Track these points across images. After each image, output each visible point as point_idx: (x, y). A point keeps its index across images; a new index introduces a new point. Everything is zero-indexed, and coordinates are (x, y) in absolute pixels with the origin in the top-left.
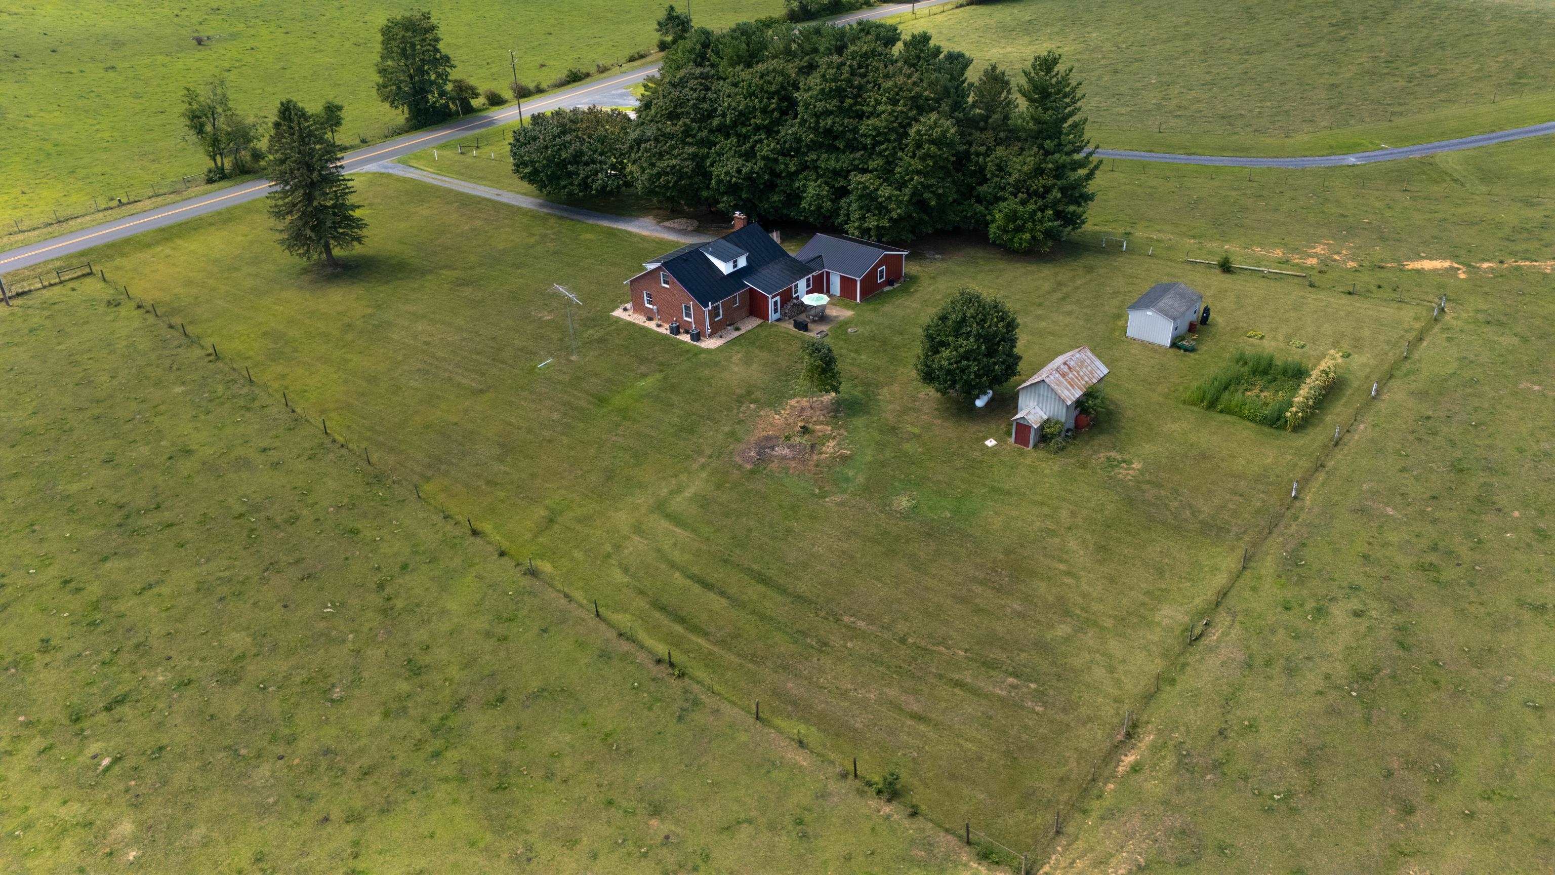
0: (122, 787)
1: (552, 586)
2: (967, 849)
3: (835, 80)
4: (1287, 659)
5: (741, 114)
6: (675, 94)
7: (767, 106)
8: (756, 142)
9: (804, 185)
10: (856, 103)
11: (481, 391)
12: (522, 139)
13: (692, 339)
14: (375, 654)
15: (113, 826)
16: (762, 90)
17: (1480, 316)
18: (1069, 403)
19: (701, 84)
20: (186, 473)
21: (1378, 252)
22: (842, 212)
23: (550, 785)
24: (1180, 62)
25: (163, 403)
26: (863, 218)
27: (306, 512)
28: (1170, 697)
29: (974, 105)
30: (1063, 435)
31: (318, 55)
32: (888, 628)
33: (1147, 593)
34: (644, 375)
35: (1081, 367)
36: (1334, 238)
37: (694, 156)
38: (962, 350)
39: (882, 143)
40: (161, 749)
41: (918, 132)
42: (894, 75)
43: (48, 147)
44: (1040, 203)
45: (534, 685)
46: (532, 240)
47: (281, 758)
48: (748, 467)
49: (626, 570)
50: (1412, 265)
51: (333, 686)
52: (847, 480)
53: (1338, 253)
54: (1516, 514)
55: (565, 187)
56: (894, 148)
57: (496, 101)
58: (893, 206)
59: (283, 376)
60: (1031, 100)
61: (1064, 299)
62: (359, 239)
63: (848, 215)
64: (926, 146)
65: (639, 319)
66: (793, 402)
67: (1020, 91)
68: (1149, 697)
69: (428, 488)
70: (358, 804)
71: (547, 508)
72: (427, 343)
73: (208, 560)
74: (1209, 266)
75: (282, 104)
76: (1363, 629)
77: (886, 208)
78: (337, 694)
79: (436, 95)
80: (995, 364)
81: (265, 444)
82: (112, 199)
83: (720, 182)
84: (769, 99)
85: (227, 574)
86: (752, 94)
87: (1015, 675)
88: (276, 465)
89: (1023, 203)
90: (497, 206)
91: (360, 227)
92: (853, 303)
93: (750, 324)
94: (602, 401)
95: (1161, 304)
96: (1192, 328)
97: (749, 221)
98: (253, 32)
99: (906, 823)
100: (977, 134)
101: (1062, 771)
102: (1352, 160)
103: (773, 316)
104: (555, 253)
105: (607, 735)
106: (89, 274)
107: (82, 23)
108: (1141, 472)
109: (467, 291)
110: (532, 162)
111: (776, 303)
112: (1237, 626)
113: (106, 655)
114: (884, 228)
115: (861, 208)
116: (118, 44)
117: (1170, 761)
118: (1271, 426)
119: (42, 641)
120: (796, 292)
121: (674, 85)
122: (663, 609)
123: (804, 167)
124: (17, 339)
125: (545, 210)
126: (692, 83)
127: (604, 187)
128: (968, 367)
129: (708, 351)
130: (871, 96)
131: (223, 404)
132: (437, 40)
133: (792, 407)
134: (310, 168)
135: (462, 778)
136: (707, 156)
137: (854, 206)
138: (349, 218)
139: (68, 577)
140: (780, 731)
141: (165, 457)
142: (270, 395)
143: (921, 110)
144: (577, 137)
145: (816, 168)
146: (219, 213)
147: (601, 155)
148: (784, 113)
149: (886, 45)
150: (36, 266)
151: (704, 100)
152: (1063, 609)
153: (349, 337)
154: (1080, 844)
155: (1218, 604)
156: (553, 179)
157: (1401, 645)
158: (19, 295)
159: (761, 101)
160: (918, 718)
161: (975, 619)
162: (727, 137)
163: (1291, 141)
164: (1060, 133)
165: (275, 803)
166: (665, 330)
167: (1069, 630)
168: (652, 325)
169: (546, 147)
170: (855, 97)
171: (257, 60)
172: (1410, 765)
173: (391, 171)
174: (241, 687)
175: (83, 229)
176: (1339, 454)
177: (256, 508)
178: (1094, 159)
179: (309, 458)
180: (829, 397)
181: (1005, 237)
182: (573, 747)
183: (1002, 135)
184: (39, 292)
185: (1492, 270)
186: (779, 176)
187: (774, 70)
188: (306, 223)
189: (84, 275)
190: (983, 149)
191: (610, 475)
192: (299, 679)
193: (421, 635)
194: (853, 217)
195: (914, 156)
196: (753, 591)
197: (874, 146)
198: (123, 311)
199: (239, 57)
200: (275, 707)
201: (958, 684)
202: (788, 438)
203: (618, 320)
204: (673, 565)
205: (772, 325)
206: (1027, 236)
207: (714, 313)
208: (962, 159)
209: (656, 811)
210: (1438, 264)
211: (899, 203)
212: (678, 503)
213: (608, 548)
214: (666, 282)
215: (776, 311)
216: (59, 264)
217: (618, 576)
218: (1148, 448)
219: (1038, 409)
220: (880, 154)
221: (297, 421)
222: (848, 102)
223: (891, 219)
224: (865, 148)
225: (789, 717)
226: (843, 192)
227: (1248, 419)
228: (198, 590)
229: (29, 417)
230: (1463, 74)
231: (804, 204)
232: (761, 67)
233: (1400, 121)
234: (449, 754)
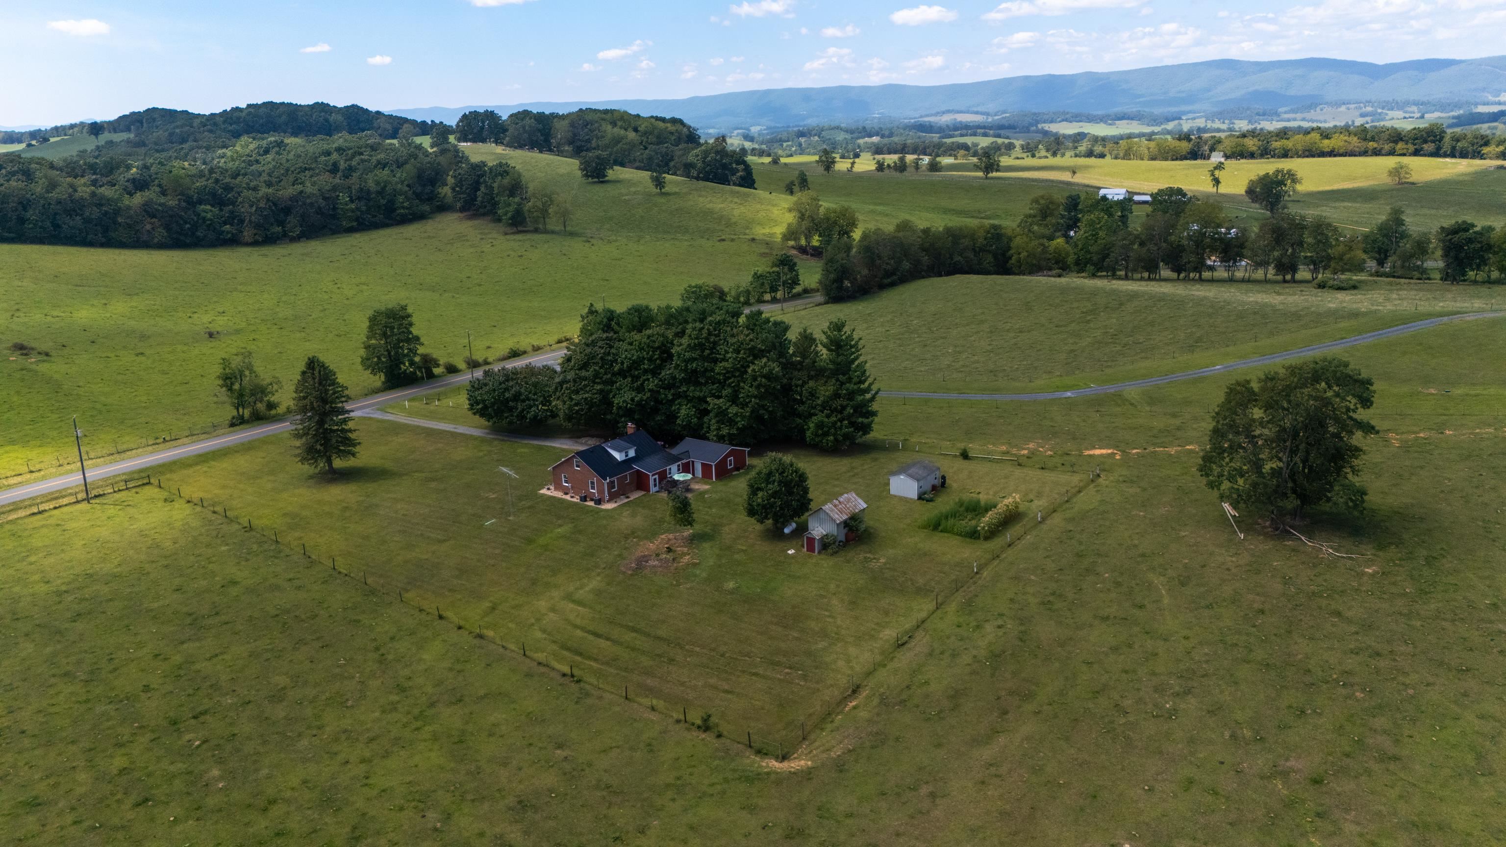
0: (210, 754)
1: (494, 643)
2: (749, 750)
3: (696, 338)
4: (954, 650)
5: (634, 362)
6: (588, 350)
7: (652, 357)
8: (644, 381)
9: (678, 409)
10: (712, 353)
11: (445, 541)
12: (476, 386)
13: (595, 504)
14: (374, 683)
15: (206, 773)
16: (648, 346)
17: (1121, 479)
18: (838, 522)
19: (607, 344)
20: (235, 594)
21: (1069, 445)
22: (705, 425)
23: (491, 739)
24: (973, 338)
25: (214, 556)
26: (719, 429)
27: (322, 612)
28: (882, 674)
29: (794, 354)
30: (837, 544)
31: (308, 343)
32: (713, 650)
33: (877, 624)
34: (560, 526)
35: (848, 502)
36: (1042, 439)
37: (601, 391)
38: (770, 492)
39: (729, 378)
40: (234, 735)
41: (754, 370)
42: (737, 335)
43: (98, 406)
44: (839, 416)
45: (482, 692)
46: (481, 454)
47: (315, 736)
48: (630, 572)
49: (544, 631)
50: (1087, 453)
51: (347, 700)
52: (695, 576)
53: (1042, 447)
54: (1107, 575)
55: (506, 418)
56: (738, 381)
57: (452, 370)
58: (739, 419)
59: (300, 538)
60: (829, 350)
61: (854, 476)
62: (354, 455)
63: (709, 428)
64: (759, 379)
65: (559, 494)
66: (663, 536)
67: (821, 344)
68: (869, 674)
69: (408, 596)
70: (367, 754)
71: (491, 602)
72: (403, 515)
73: (255, 641)
74: (955, 456)
75: (309, 359)
76: (1001, 634)
77: (734, 421)
78: (350, 703)
79: (407, 364)
80: (792, 500)
81: (291, 576)
82: (157, 438)
83: (619, 408)
84: (653, 352)
85: (269, 647)
86: (642, 349)
87: (790, 668)
88: (299, 588)
89: (828, 416)
90: (453, 435)
91: (354, 445)
92: (710, 481)
93: (636, 495)
94: (530, 541)
95: (910, 472)
96: (934, 488)
97: (638, 429)
98: (254, 328)
99: (714, 741)
100: (796, 373)
101: (811, 711)
102: (1069, 394)
103: (653, 489)
104: (498, 460)
105: (529, 713)
106: (147, 484)
107: (113, 323)
108: (885, 564)
109: (433, 485)
110: (483, 401)
111: (655, 480)
112: (928, 636)
113: (191, 691)
114: (733, 434)
115: (718, 422)
116: (143, 337)
117: (876, 701)
118: (971, 538)
119: (145, 686)
120: (670, 473)
121: (588, 345)
122: (568, 649)
123: (677, 396)
124: (99, 523)
125: (491, 436)
126: (600, 344)
127: (535, 417)
128: (775, 503)
129: (607, 510)
130: (722, 348)
131: (258, 555)
132: (411, 324)
133: (662, 539)
134: (324, 401)
135: (435, 738)
136: (611, 391)
137: (713, 421)
138: (349, 439)
139: (157, 652)
140: (640, 704)
141: (219, 586)
142: (292, 549)
143: (756, 357)
144: (517, 383)
145: (687, 397)
146: (243, 444)
147: (534, 394)
148: (664, 361)
149: (733, 317)
150: (109, 478)
151: (609, 354)
152: (824, 634)
153: (347, 514)
154: (817, 744)
155: (918, 627)
156: (498, 413)
157: (1021, 640)
158: (96, 496)
159: (648, 353)
160: (727, 692)
161: (769, 642)
162: (625, 377)
163: (1033, 384)
164: (850, 370)
165: (314, 756)
166: (576, 500)
167: (826, 644)
168: (568, 497)
169: (494, 390)
170: (711, 349)
171: (258, 347)
172: (1011, 693)
173: (372, 416)
174: (285, 704)
175: (138, 456)
176: (1010, 551)
177: (288, 612)
178: (874, 388)
179: (323, 583)
180: (688, 532)
181: (817, 440)
182: (507, 720)
183: (812, 373)
184: (111, 496)
185: (1137, 454)
186: (661, 403)
187: (658, 334)
188: (317, 441)
189: (144, 484)
190: (800, 382)
191: (534, 582)
192: (324, 697)
193: (407, 672)
194: (712, 428)
195: (751, 386)
196: (628, 636)
197: (725, 381)
198: (176, 505)
199: (243, 346)
200: (309, 711)
201: (756, 674)
202: (657, 555)
203: (543, 495)
204: (576, 627)
205: (653, 495)
206: (831, 438)
207: (611, 485)
208: (787, 389)
209: (560, 746)
210: (1104, 451)
211: (743, 417)
212: (580, 594)
213: (533, 621)
214: (577, 466)
215: (655, 485)
216: (124, 477)
217: (539, 635)
218: (891, 552)
219: (820, 528)
220: (729, 385)
221: (312, 563)
222: (707, 352)
223: (738, 429)
224: (719, 382)
225: (647, 696)
226: (706, 412)
227: (957, 534)
228: (250, 656)
229: (116, 567)
230: (1160, 341)
231: (679, 421)
232: (649, 332)
233: (1109, 371)
234: (426, 728)
